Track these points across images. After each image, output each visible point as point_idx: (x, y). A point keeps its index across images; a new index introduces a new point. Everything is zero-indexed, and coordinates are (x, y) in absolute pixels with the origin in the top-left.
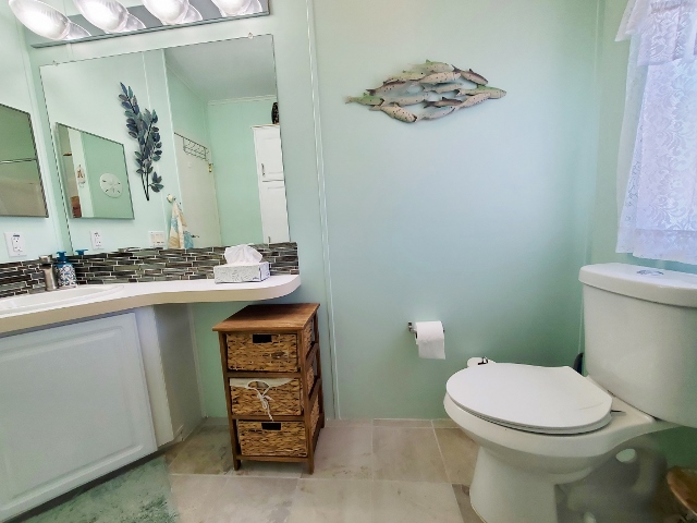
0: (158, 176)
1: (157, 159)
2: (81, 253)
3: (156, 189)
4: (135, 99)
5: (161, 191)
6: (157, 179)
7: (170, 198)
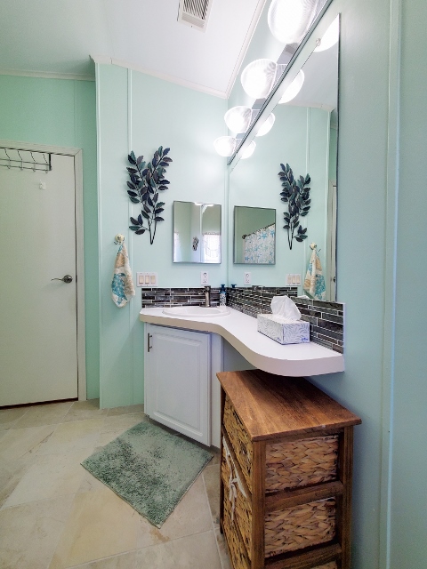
0: (303, 229)
1: (304, 215)
2: (233, 286)
3: (300, 240)
4: (291, 172)
5: (304, 241)
6: (302, 232)
7: (313, 245)
